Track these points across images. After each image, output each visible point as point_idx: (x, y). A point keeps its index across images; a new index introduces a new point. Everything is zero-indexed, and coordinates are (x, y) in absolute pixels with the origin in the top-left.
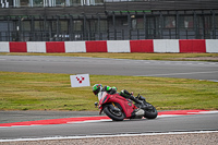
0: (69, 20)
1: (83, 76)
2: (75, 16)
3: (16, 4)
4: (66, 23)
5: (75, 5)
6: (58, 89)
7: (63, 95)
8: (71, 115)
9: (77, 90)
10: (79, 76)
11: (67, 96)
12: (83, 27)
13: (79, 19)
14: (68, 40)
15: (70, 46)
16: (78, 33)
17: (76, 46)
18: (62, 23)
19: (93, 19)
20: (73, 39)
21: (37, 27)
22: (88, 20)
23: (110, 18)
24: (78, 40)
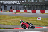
0: (37, 5)
1: (40, 18)
2: (38, 4)
3: (25, 2)
4: (36, 6)
5: (38, 2)
6: (34, 21)
7: (35, 22)
8: (37, 26)
9: (38, 21)
10: (39, 18)
11: (36, 22)
12: (40, 7)
13: (39, 5)
14: (36, 10)
15: (37, 11)
16: (39, 8)
17: (38, 11)
18: (35, 6)
19: (42, 5)
20: (38, 10)
21: (30, 7)
22: (41, 5)
23: (46, 5)
24: (39, 10)
